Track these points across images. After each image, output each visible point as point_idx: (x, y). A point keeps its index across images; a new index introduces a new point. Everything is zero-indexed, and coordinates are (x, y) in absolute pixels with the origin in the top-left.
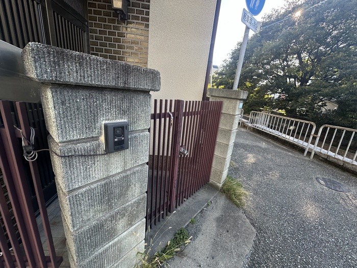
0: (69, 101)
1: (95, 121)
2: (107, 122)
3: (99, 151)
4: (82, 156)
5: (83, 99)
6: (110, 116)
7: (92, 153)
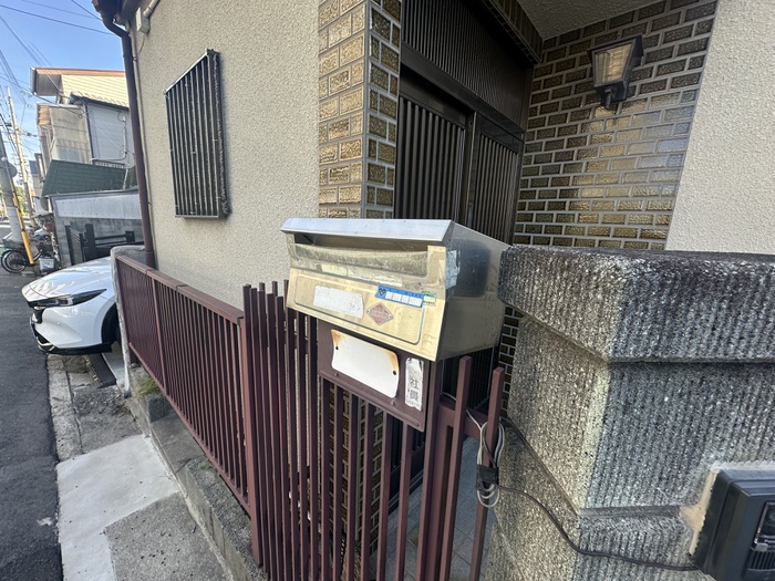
0: (644, 401)
1: (692, 460)
2: (726, 467)
3: (673, 553)
4: (625, 559)
5: (681, 395)
6: (740, 446)
7: (653, 557)
